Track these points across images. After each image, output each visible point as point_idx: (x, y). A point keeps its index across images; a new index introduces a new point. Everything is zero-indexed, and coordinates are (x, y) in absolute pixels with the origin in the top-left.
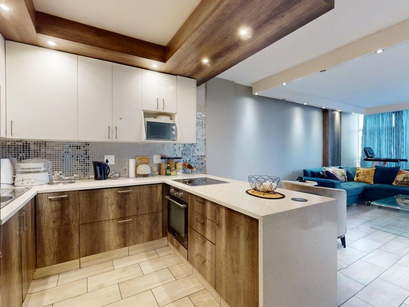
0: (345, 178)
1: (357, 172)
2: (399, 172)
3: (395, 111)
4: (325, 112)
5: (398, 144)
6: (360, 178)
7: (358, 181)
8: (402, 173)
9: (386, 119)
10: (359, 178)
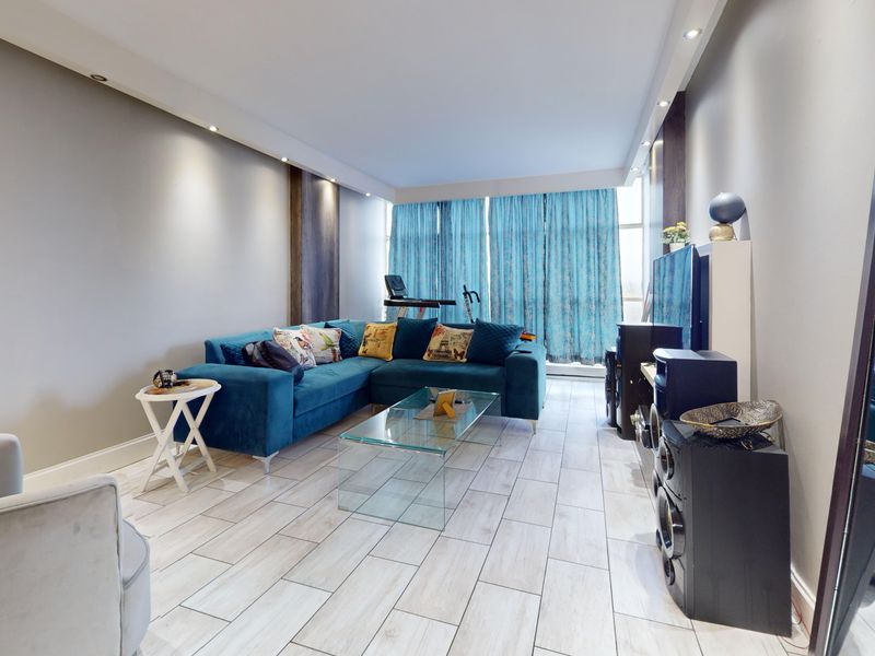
0: (334, 351)
1: (366, 333)
2: (435, 331)
3: (440, 200)
4: (295, 174)
5: (445, 270)
6: (370, 347)
7: (366, 356)
8: (440, 331)
9: (428, 218)
10: (367, 347)
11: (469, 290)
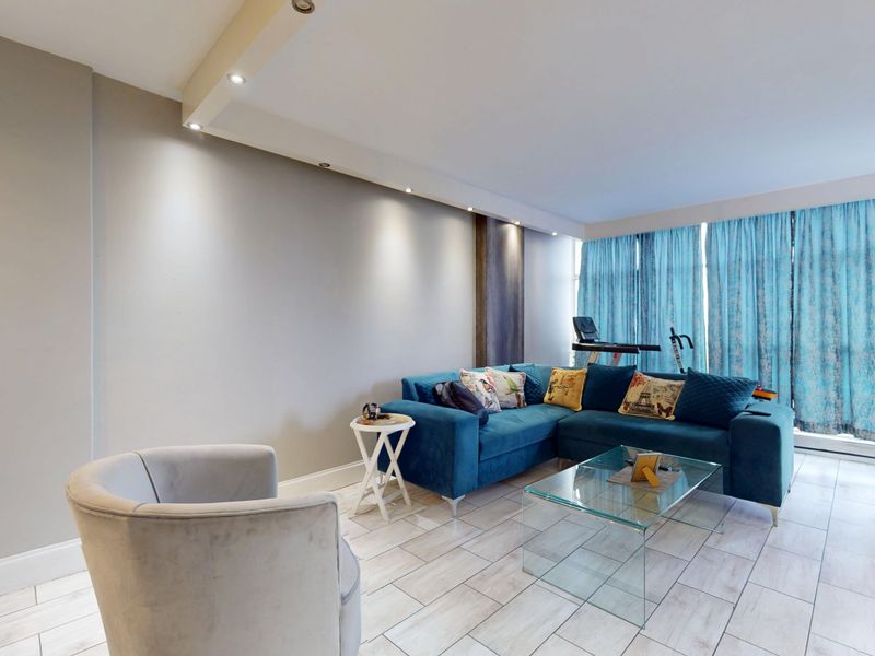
0: (518, 396)
1: (552, 379)
2: (633, 381)
3: (640, 232)
4: (480, 221)
5: (647, 311)
6: (556, 394)
7: (552, 404)
8: (640, 381)
9: (624, 252)
10: (553, 394)
11: (678, 333)
